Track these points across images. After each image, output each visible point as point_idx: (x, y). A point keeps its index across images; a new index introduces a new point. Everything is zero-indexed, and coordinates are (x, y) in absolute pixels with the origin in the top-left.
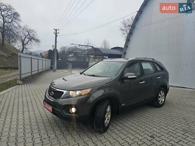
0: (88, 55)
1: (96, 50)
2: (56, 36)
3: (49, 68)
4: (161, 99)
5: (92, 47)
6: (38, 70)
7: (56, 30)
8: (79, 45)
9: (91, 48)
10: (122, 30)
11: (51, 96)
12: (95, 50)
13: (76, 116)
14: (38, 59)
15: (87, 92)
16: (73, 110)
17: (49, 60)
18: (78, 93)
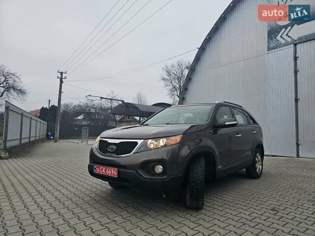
0: (114, 114)
2: (61, 82)
3: (44, 137)
4: (258, 166)
5: (123, 101)
6: (30, 138)
7: (62, 73)
8: (101, 98)
9: (120, 102)
10: (164, 79)
11: (110, 152)
12: (128, 107)
13: (163, 179)
14: (31, 118)
15: (176, 140)
16: (159, 169)
17: (45, 122)
18: (162, 142)
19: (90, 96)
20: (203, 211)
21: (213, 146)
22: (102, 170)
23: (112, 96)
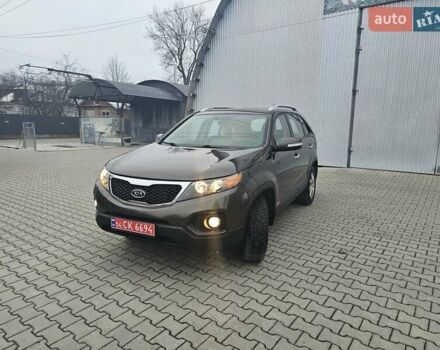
0: (75, 99)
1: (101, 84)
4: (312, 189)
5: (89, 76)
8: (49, 69)
9: (85, 78)
11: (136, 199)
12: (98, 86)
13: (222, 235)
15: (234, 180)
16: (214, 222)
18: (216, 185)
19: (28, 65)
20: (263, 263)
21: (274, 179)
22: (126, 225)
23: (65, 63)
